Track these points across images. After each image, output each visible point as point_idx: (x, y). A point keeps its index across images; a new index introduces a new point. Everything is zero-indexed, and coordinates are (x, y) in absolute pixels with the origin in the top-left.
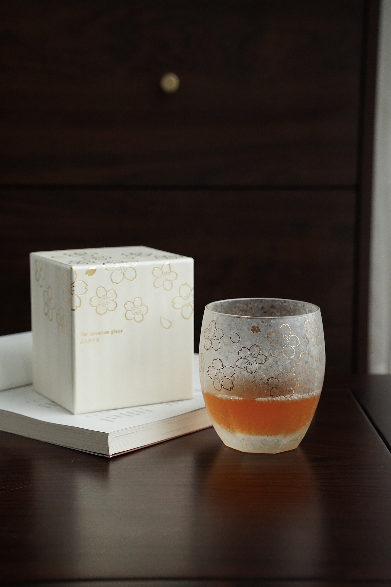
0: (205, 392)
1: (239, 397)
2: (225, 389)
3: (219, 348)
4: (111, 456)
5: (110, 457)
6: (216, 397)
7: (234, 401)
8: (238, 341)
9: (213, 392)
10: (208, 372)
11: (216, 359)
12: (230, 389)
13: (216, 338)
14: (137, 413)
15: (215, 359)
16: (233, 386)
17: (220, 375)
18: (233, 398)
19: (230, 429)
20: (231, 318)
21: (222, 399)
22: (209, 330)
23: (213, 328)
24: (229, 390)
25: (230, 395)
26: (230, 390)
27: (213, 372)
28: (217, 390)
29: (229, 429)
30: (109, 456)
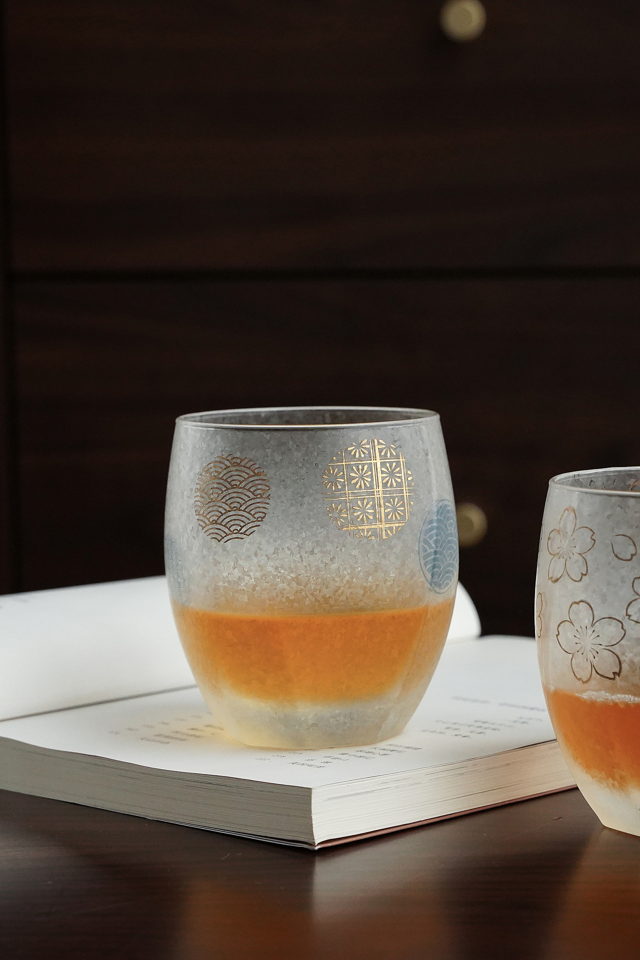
0: (552, 688)
1: (635, 695)
2: (601, 675)
3: (585, 575)
4: (319, 847)
5: (317, 848)
6: (578, 699)
7: (622, 706)
8: (632, 555)
9: (571, 686)
10: (557, 636)
11: (578, 603)
12: (612, 676)
13: (577, 550)
14: (383, 752)
15: (575, 603)
16: (620, 669)
17: (589, 641)
18: (620, 700)
19: (614, 780)
20: (613, 499)
21: (592, 704)
22: (559, 533)
23: (570, 528)
24: (610, 679)
25: (613, 690)
26: (613, 679)
27: (570, 635)
28: (579, 679)
29: (610, 779)
30: (313, 844)
